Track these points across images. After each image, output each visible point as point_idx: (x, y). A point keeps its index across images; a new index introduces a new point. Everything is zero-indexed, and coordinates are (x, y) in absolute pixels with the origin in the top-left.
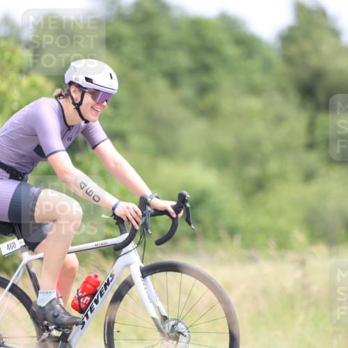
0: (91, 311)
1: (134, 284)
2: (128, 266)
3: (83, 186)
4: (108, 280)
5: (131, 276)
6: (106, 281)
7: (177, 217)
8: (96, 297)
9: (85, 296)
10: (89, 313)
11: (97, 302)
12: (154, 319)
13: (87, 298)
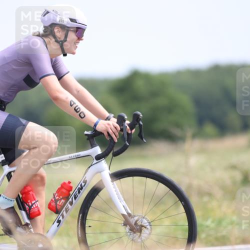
0: (67, 211)
1: (105, 187)
2: (100, 172)
3: (72, 103)
4: (81, 185)
5: (101, 180)
6: (79, 186)
7: (131, 133)
8: (70, 200)
9: (61, 199)
10: (64, 213)
11: (71, 203)
12: (123, 215)
13: (63, 201)
